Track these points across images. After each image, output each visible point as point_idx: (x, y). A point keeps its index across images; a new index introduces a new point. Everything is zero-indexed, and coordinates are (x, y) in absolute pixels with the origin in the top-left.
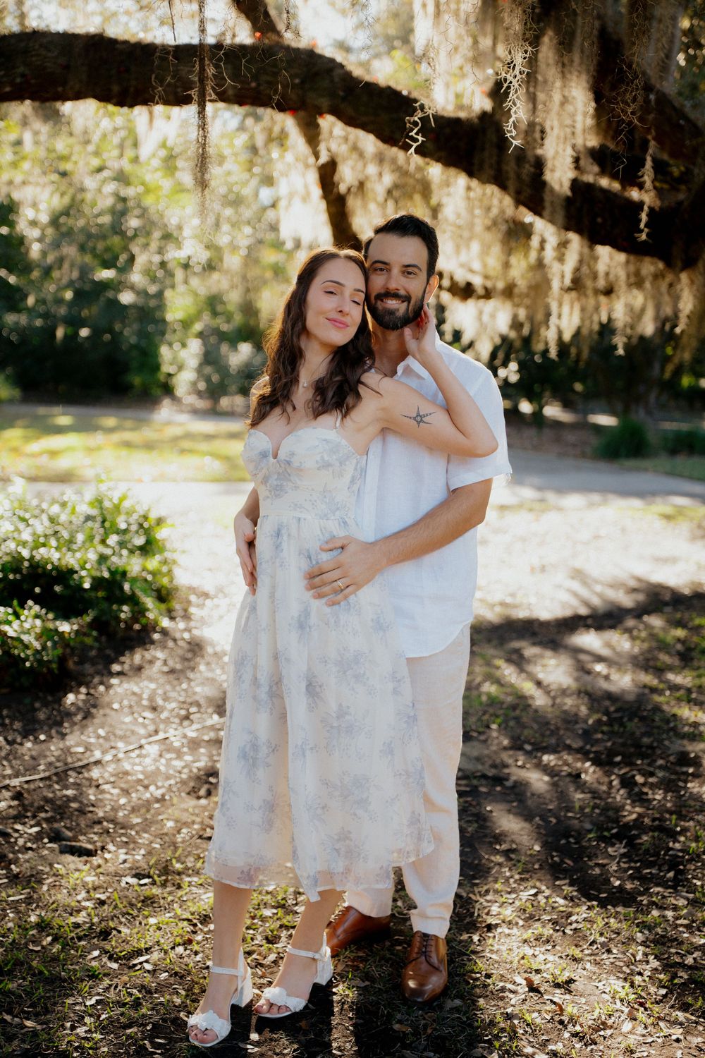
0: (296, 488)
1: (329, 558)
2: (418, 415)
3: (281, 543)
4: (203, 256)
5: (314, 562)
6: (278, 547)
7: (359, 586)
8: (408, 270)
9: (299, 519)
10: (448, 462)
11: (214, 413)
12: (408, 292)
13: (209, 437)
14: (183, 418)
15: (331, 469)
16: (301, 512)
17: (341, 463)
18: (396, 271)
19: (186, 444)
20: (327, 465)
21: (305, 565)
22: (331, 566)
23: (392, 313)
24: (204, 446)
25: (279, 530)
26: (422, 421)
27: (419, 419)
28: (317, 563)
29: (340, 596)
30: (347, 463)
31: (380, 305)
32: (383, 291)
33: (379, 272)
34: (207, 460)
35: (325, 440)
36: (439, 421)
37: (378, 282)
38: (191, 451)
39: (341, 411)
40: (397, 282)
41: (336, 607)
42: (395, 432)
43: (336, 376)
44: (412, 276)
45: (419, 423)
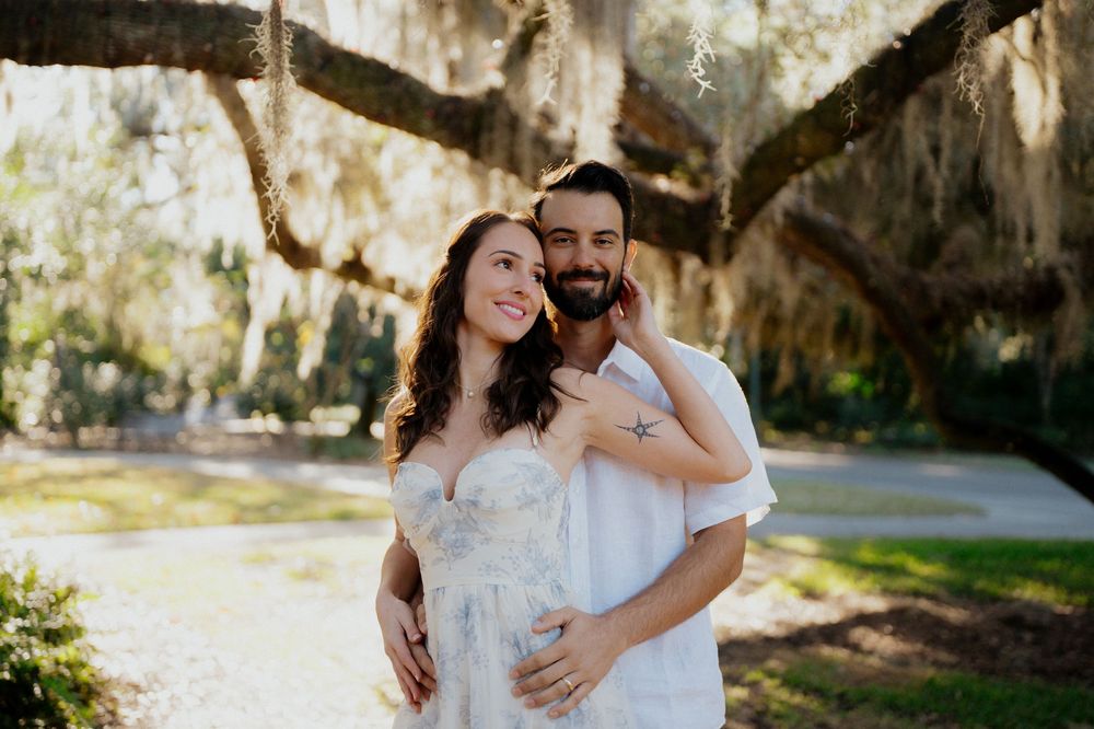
0: (488, 540)
1: (545, 644)
2: (640, 425)
3: (473, 627)
4: (56, 263)
5: (525, 652)
6: (467, 634)
7: (595, 684)
8: (600, 239)
9: (496, 587)
10: (685, 493)
11: (75, 447)
12: (604, 268)
13: (76, 478)
14: (35, 455)
15: (535, 506)
16: (498, 576)
17: (548, 498)
18: (585, 241)
19: (49, 488)
20: (531, 502)
21: (510, 657)
22: (553, 656)
23: (585, 294)
24: (73, 489)
25: (467, 607)
26: (644, 433)
27: (641, 430)
28: (530, 653)
29: (569, 702)
30: (555, 497)
31: (567, 286)
32: (569, 269)
33: (560, 244)
34: (83, 505)
35: (525, 465)
36: (668, 433)
37: (562, 257)
38: (57, 496)
39: (534, 424)
40: (589, 256)
41: (564, 720)
42: (604, 453)
43: (516, 378)
44: (607, 245)
45: (640, 436)
